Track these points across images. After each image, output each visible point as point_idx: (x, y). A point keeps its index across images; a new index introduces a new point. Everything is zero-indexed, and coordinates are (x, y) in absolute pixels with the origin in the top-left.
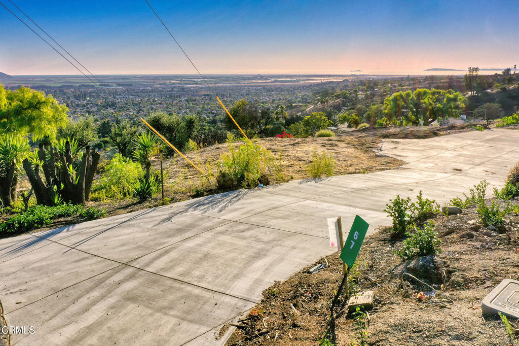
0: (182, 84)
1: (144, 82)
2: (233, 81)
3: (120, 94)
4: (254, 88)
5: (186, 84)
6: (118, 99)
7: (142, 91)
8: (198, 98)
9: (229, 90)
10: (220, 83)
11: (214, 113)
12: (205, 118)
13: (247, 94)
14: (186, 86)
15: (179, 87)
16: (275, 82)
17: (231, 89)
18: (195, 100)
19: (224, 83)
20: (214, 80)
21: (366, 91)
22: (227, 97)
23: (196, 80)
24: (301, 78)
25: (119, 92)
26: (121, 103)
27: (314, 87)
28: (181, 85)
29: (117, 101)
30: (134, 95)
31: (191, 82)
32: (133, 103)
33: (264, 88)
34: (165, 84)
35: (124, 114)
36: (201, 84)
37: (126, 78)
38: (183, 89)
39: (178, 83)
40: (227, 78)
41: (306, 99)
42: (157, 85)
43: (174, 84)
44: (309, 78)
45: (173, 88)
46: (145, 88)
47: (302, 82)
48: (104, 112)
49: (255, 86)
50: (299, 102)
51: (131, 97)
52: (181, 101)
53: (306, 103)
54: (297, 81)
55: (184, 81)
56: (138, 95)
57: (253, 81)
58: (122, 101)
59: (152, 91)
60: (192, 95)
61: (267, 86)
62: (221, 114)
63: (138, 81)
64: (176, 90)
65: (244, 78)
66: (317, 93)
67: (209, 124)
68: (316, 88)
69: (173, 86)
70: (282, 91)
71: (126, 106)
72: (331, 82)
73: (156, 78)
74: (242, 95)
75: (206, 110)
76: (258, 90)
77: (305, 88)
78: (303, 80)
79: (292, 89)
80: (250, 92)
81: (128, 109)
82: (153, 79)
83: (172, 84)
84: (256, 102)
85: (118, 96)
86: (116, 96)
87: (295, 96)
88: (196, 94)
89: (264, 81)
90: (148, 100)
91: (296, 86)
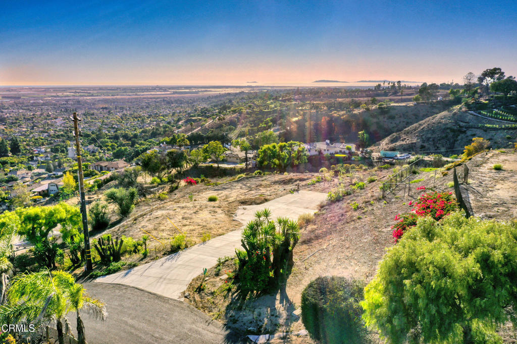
0: (76, 96)
1: (34, 94)
2: (132, 92)
3: (8, 108)
4: (154, 100)
5: (81, 96)
6: (6, 114)
7: (32, 105)
8: (96, 111)
9: (128, 102)
10: (118, 95)
11: (114, 128)
12: (106, 134)
13: (147, 107)
14: (81, 99)
15: (74, 99)
16: (174, 93)
17: (130, 101)
18: (93, 114)
19: (121, 95)
20: (111, 91)
22: (126, 110)
24: (200, 90)
25: (7, 106)
26: (11, 118)
27: (212, 100)
28: (76, 98)
29: (6, 116)
30: (25, 109)
31: (86, 94)
32: (24, 118)
33: (164, 100)
34: (58, 96)
35: (17, 131)
36: (97, 96)
37: (12, 90)
38: (79, 102)
39: (73, 96)
40: (125, 90)
42: (49, 97)
43: (68, 96)
44: (208, 90)
45: (67, 101)
46: (36, 101)
47: (200, 94)
49: (154, 98)
50: (199, 115)
51: (21, 111)
54: (196, 93)
55: (79, 93)
56: (28, 109)
57: (153, 93)
58: (11, 115)
59: (43, 104)
60: (89, 109)
61: (167, 98)
62: (122, 129)
63: (26, 92)
64: (70, 102)
65: (143, 89)
66: (215, 106)
67: (111, 140)
68: (214, 100)
69: (67, 98)
70: (181, 104)
71: (18, 121)
72: (229, 94)
73: (47, 90)
74: (142, 108)
75: (106, 125)
76: (158, 102)
77: (204, 100)
78: (202, 91)
79: (192, 101)
80: (149, 105)
81: (20, 125)
82: (43, 91)
83: (66, 96)
84: (156, 115)
85: (6, 111)
86: (3, 110)
87: (195, 108)
88: (93, 107)
89: (163, 93)
90: (41, 114)
91: (195, 99)
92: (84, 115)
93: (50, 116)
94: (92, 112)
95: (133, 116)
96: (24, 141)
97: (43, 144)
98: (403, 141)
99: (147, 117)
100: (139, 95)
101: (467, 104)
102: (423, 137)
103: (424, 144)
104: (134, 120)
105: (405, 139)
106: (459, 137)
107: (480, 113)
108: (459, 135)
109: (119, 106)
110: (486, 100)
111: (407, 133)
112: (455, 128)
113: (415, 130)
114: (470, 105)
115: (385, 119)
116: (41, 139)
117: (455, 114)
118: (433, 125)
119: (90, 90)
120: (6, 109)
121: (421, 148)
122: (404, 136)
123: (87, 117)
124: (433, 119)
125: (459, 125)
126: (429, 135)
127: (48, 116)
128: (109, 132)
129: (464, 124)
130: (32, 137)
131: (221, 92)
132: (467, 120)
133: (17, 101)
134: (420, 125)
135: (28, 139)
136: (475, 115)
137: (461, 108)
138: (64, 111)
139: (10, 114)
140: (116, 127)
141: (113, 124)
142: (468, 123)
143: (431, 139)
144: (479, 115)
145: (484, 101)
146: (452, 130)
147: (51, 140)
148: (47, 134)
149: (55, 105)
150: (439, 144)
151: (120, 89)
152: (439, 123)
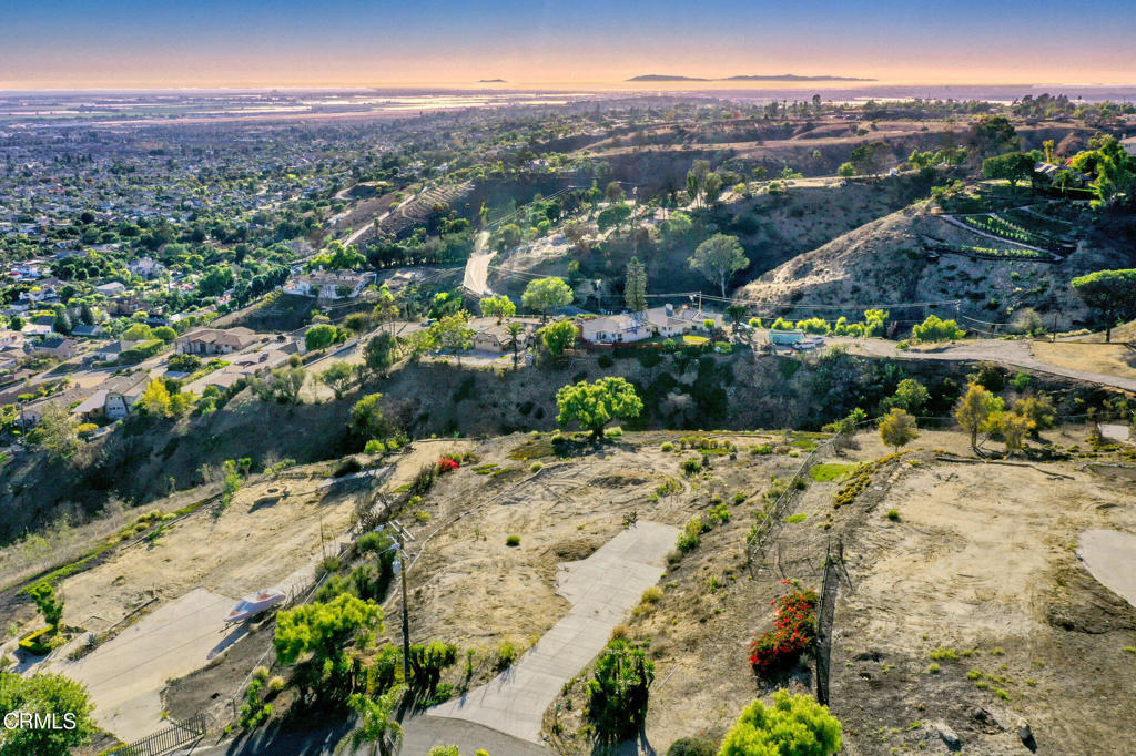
8: (137, 160)
52: (96, 171)
53: (396, 180)
84: (280, 172)
92: (112, 171)
93: (31, 174)
95: (226, 174)
98: (817, 275)
101: (940, 200)
102: (857, 268)
103: (857, 284)
105: (822, 270)
106: (925, 271)
107: (964, 221)
108: (925, 267)
110: (976, 192)
111: (827, 257)
112: (917, 250)
113: (841, 251)
114: (945, 201)
115: (783, 218)
117: (917, 220)
118: (877, 243)
121: (852, 293)
122: (819, 264)
123: (119, 179)
124: (875, 230)
125: (925, 245)
126: (869, 265)
127: (25, 174)
129: (935, 243)
132: (941, 236)
134: (851, 240)
136: (955, 225)
137: (928, 208)
140: (192, 205)
142: (942, 241)
143: (872, 274)
144: (963, 225)
145: (972, 196)
146: (912, 255)
149: (38, 143)
150: (887, 283)
152: (888, 239)
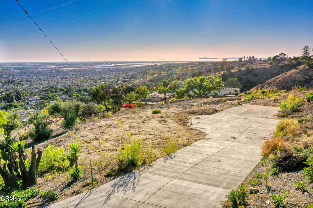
0: (57, 68)
1: (32, 67)
2: (89, 66)
3: (17, 75)
4: (103, 70)
6: (15, 78)
7: (31, 73)
8: (68, 76)
9: (87, 71)
10: (82, 67)
11: (79, 85)
12: (74, 89)
13: (99, 74)
14: (60, 69)
15: (56, 70)
16: (115, 66)
17: (88, 71)
18: (66, 78)
19: (84, 67)
20: (78, 65)
21: (168, 71)
22: (86, 75)
23: (66, 65)
24: (130, 64)
25: (16, 74)
26: (18, 81)
27: (138, 69)
29: (15, 79)
30: (27, 76)
31: (63, 67)
32: (26, 81)
33: (109, 70)
34: (46, 68)
35: (21, 87)
36: (69, 68)
37: (20, 65)
38: (58, 71)
39: (55, 68)
40: (86, 64)
41: (134, 76)
42: (41, 68)
43: (52, 68)
44: (135, 64)
45: (51, 71)
46: (33, 71)
47: (131, 66)
48: (7, 86)
49: (103, 69)
50: (130, 78)
51: (24, 76)
52: (57, 78)
53: (134, 78)
55: (58, 66)
56: (29, 75)
57: (102, 66)
59: (38, 73)
60: (64, 75)
61: (111, 68)
62: (83, 86)
63: (28, 66)
64: (53, 71)
65: (96, 64)
66: (140, 73)
67: (77, 92)
68: (139, 69)
69: (52, 69)
70: (119, 72)
71: (22, 82)
72: (148, 66)
73: (40, 64)
74: (96, 74)
75: (74, 84)
76: (105, 71)
77: (133, 69)
78: (131, 65)
79: (125, 70)
80: (100, 72)
81: (23, 84)
82: (38, 65)
83: (51, 68)
84: (104, 78)
85: (16, 76)
86: (14, 76)
87: (127, 74)
88: (66, 74)
89: (109, 66)
90: (36, 78)
91: (128, 69)
92: (61, 78)
93: (41, 79)
94: (66, 77)
95: (90, 79)
96: (24, 93)
97: (35, 95)
99: (99, 80)
100: (94, 67)
101: (309, 65)
102: (280, 86)
104: (91, 81)
105: (267, 88)
108: (305, 84)
109: (82, 73)
111: (268, 84)
112: (302, 80)
113: (274, 82)
115: (251, 76)
116: (35, 92)
117: (301, 71)
118: (287, 78)
119: (65, 64)
120: (15, 75)
122: (266, 86)
123: (63, 80)
124: (285, 75)
125: (305, 78)
126: (284, 85)
127: (40, 79)
128: (75, 88)
129: (308, 77)
130: (29, 91)
131: (143, 65)
132: (310, 75)
133: (22, 71)
134: (277, 78)
135: (27, 92)
137: (304, 67)
138: (49, 76)
139: (17, 78)
140: (80, 85)
141: (78, 84)
143: (285, 88)
146: (300, 81)
147: (41, 93)
148: (38, 89)
149: (44, 73)
151: (83, 64)
152: (290, 77)
